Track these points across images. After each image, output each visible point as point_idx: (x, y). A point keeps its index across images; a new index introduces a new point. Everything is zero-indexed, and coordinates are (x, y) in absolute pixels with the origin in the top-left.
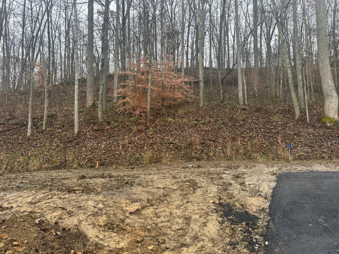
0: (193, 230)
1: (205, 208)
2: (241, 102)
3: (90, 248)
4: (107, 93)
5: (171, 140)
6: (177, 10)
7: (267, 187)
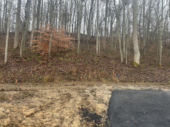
0: (64, 126)
1: (73, 111)
2: (97, 53)
4: (27, 41)
5: (61, 70)
6: (69, 3)
7: (107, 97)
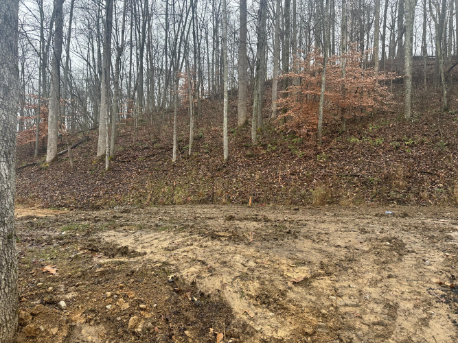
0: (402, 329)
1: (424, 291)
3: (236, 330)
4: (263, 106)
5: (355, 171)
